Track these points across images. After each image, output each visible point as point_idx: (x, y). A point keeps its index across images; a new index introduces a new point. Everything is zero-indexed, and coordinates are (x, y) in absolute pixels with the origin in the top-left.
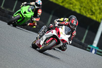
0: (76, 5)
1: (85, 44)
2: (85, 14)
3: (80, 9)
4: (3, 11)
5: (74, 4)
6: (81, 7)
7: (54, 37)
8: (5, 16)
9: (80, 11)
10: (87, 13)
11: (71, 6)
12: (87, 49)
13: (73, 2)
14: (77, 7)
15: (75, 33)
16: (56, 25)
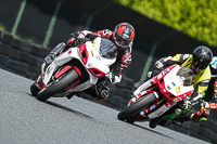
7: (73, 63)
15: (128, 58)
16: (81, 36)
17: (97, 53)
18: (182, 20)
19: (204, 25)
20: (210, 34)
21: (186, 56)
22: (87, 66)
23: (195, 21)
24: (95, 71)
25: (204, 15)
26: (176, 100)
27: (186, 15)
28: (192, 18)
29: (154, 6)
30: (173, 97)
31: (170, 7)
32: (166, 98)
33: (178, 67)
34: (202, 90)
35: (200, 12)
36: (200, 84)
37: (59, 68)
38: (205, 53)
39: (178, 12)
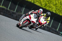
0: (53, 8)
1: (59, 31)
2: (59, 14)
3: (56, 11)
4: (9, 12)
5: (52, 7)
6: (56, 9)
7: (28, 20)
8: (10, 15)
9: (56, 12)
10: (60, 13)
11: (50, 8)
12: (60, 35)
13: (52, 6)
14: (53, 9)
16: (29, 13)
17: (33, 17)
18: (45, 6)
19: (50, 7)
20: (51, 9)
21: (45, 14)
22: (31, 21)
23: (48, 6)
24: (33, 22)
25: (50, 5)
26: (43, 24)
27: (46, 5)
28: (47, 6)
29: (39, 3)
30: (42, 23)
31: (42, 3)
32: (40, 24)
33: (43, 17)
34: (48, 22)
35: (49, 4)
36: (48, 20)
37: (24, 21)
38: (49, 14)
39: (44, 4)
